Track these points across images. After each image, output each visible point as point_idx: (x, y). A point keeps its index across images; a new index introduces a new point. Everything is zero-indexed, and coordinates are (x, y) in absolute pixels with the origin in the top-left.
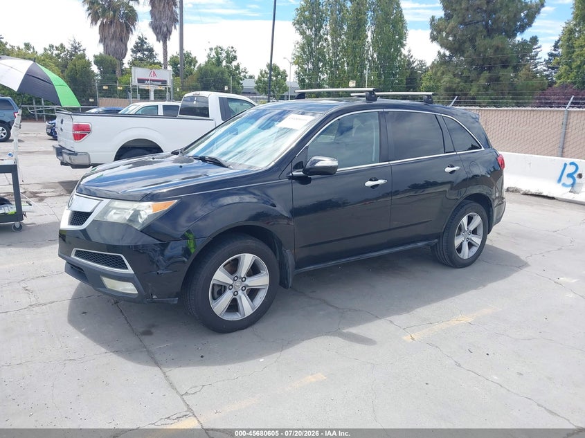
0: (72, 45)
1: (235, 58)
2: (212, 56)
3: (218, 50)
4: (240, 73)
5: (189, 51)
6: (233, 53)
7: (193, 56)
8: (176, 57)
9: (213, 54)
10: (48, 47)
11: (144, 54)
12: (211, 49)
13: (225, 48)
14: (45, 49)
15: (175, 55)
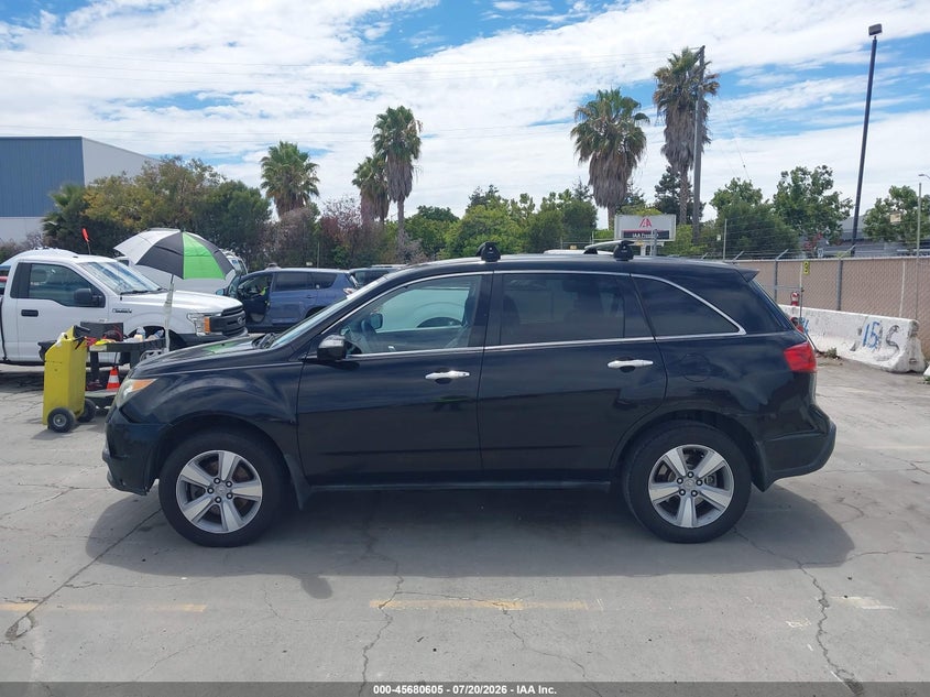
0: (577, 190)
1: (829, 184)
2: (786, 185)
3: (799, 173)
4: (837, 208)
5: (748, 182)
6: (826, 176)
7: (755, 187)
8: (725, 192)
9: (789, 180)
10: (547, 196)
11: (674, 192)
12: (784, 174)
13: (811, 169)
14: (544, 199)
15: (723, 188)
